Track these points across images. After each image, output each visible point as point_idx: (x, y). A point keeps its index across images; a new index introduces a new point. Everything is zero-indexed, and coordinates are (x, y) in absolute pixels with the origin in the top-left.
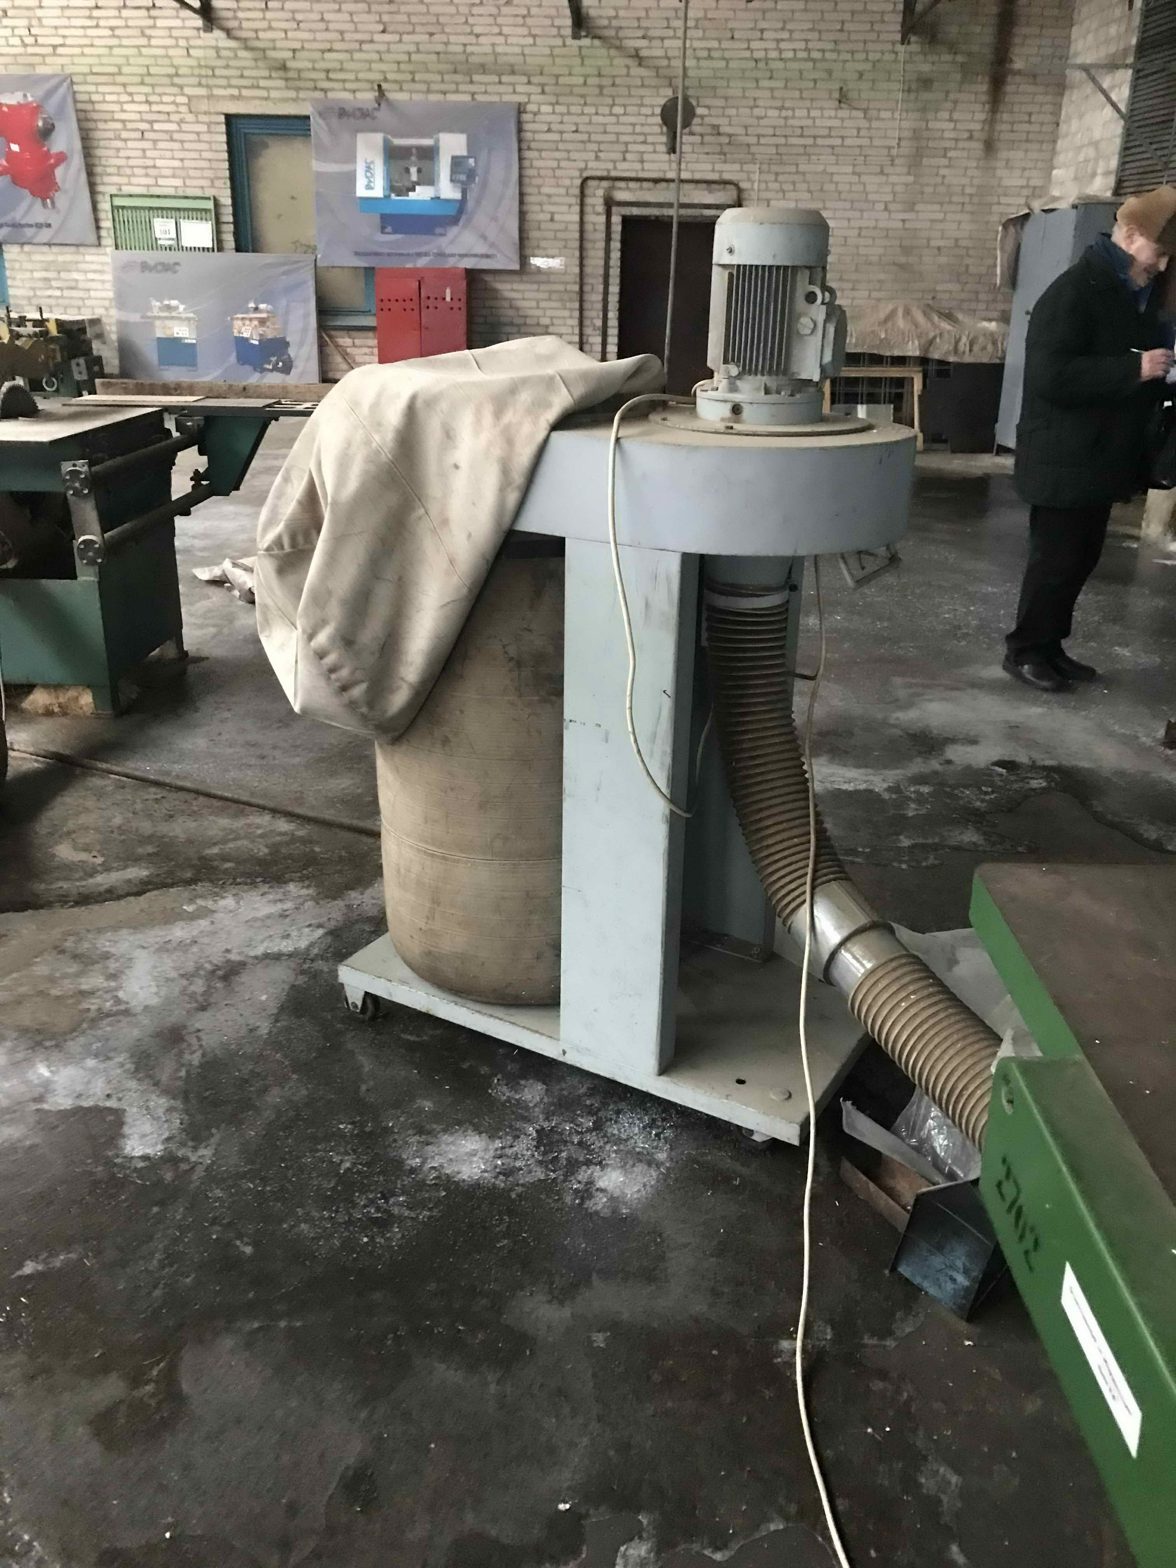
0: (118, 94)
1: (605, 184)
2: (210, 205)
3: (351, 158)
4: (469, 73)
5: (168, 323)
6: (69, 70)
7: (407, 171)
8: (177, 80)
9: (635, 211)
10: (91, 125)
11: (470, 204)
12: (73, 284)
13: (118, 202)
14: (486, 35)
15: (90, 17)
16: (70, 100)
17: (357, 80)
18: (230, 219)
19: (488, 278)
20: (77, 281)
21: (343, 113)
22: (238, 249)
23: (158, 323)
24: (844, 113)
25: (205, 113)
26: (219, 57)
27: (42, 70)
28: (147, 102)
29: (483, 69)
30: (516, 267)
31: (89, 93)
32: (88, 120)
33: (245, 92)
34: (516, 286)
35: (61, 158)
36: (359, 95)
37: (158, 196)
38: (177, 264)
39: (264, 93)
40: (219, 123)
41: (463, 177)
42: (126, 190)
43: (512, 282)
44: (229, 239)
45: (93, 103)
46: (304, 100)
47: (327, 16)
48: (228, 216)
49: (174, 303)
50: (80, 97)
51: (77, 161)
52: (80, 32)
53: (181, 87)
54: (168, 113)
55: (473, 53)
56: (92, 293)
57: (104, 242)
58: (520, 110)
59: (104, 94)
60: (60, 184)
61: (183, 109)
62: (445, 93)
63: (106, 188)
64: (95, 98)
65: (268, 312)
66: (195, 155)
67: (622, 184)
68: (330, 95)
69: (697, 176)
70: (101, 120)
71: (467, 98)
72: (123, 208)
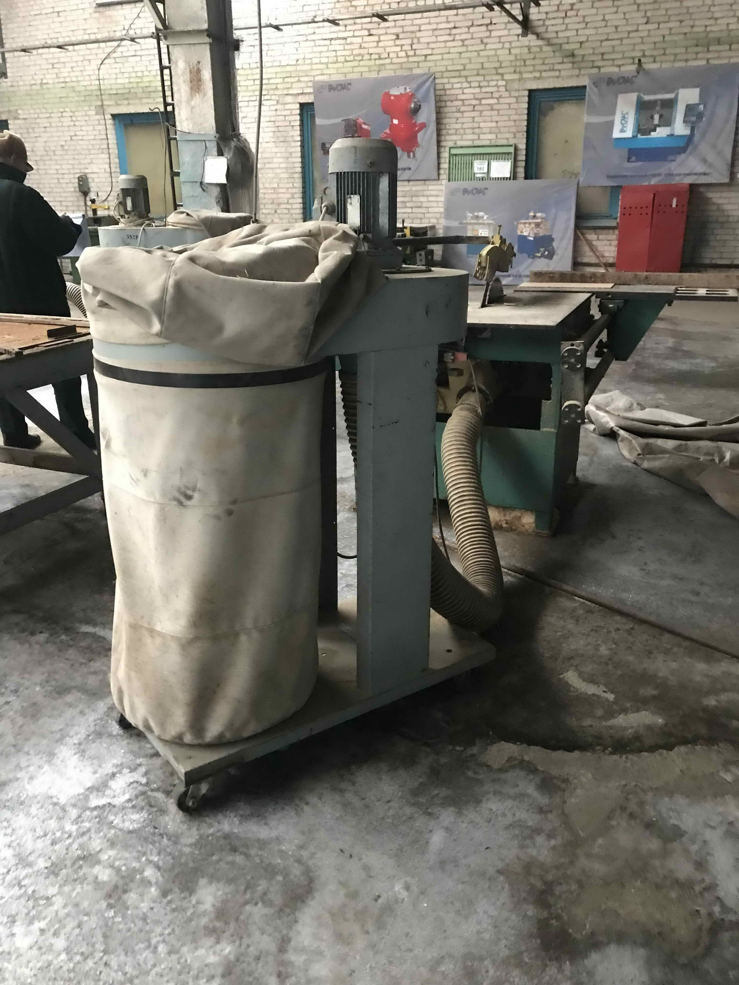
0: (462, 83)
2: (512, 150)
3: (612, 112)
4: (708, 46)
5: (476, 227)
6: (432, 71)
7: (652, 117)
8: (500, 71)
10: (443, 104)
11: (696, 138)
12: (419, 204)
13: (454, 151)
14: (722, 18)
15: (450, 35)
16: (432, 90)
17: (623, 58)
18: (524, 158)
19: (702, 189)
20: (422, 202)
21: (610, 81)
22: (526, 178)
23: (469, 227)
25: (516, 90)
26: (530, 52)
27: (417, 71)
28: (480, 87)
29: (719, 42)
30: (727, 180)
31: (443, 84)
32: (441, 101)
33: (544, 74)
34: (724, 195)
35: (423, 126)
36: (624, 68)
37: (479, 147)
38: (486, 189)
39: (557, 73)
40: (524, 96)
41: (694, 119)
42: (460, 143)
43: (722, 192)
44: (521, 171)
45: (445, 90)
46: (584, 75)
47: (607, 18)
48: (522, 156)
49: (481, 214)
50: (438, 87)
51: (432, 127)
52: (443, 45)
53: (502, 75)
54: (492, 93)
55: (711, 31)
56: (430, 210)
57: (441, 177)
59: (453, 84)
60: (420, 143)
61: (502, 89)
62: (686, 61)
63: (448, 143)
64: (447, 86)
65: (542, 218)
66: (506, 118)
68: (603, 70)
70: (449, 101)
71: (704, 62)
72: (456, 155)
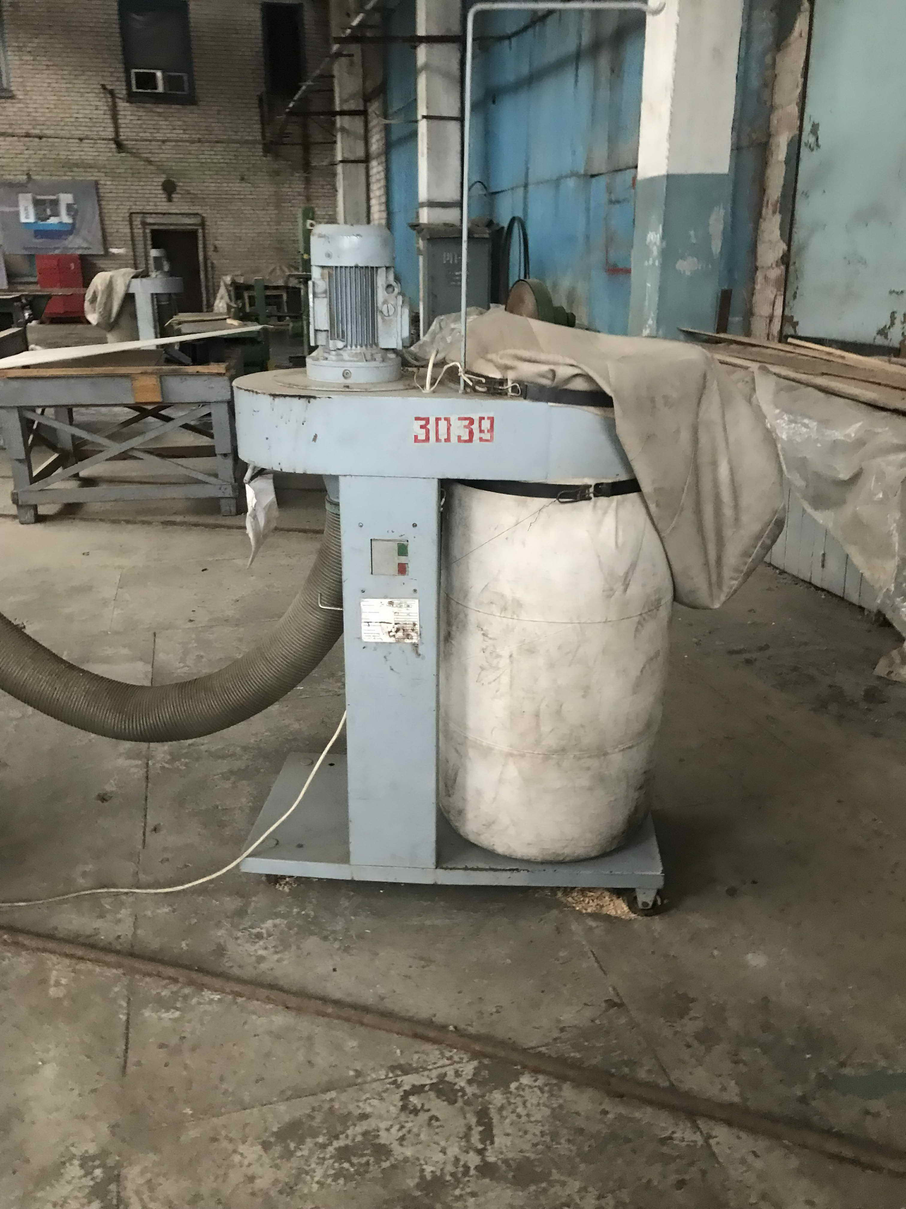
1: (141, 215)
3: (17, 206)
4: (70, 167)
7: (45, 210)
9: (156, 227)
11: (77, 226)
14: (76, 151)
17: (16, 170)
19: (90, 258)
21: (11, 185)
24: (244, 185)
29: (77, 165)
30: (102, 253)
36: (18, 177)
41: (73, 213)
43: (101, 259)
55: (71, 159)
58: (97, 183)
62: (59, 176)
67: (148, 215)
69: (183, 211)
